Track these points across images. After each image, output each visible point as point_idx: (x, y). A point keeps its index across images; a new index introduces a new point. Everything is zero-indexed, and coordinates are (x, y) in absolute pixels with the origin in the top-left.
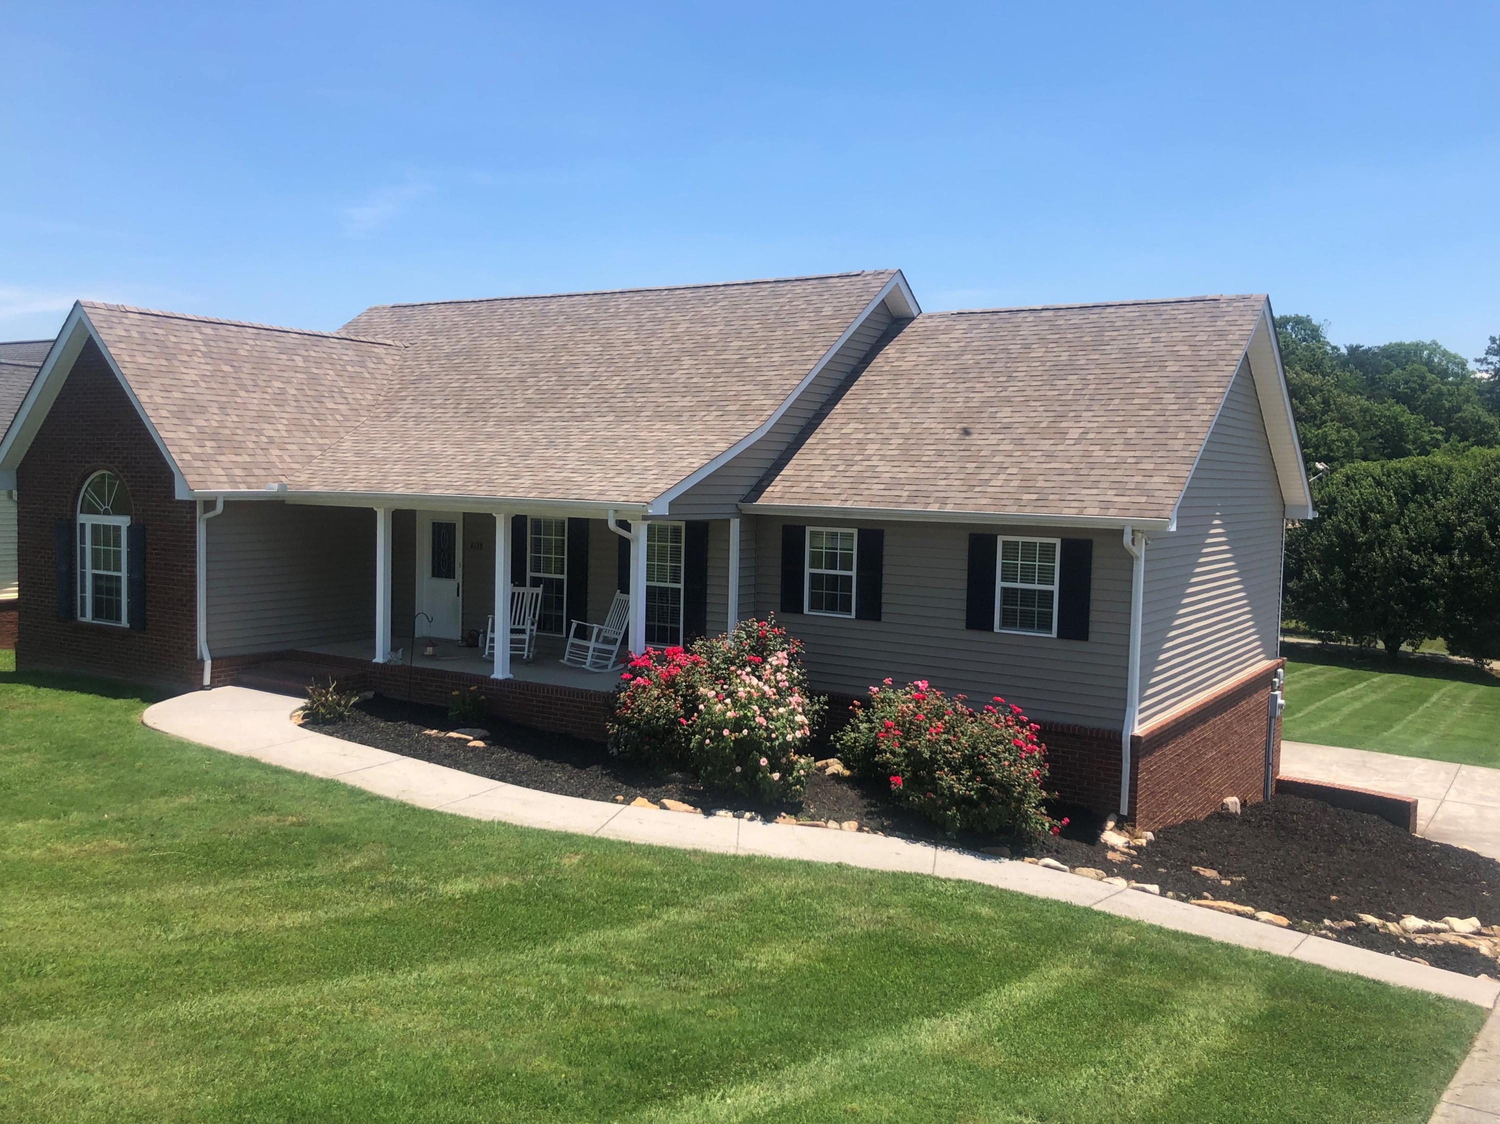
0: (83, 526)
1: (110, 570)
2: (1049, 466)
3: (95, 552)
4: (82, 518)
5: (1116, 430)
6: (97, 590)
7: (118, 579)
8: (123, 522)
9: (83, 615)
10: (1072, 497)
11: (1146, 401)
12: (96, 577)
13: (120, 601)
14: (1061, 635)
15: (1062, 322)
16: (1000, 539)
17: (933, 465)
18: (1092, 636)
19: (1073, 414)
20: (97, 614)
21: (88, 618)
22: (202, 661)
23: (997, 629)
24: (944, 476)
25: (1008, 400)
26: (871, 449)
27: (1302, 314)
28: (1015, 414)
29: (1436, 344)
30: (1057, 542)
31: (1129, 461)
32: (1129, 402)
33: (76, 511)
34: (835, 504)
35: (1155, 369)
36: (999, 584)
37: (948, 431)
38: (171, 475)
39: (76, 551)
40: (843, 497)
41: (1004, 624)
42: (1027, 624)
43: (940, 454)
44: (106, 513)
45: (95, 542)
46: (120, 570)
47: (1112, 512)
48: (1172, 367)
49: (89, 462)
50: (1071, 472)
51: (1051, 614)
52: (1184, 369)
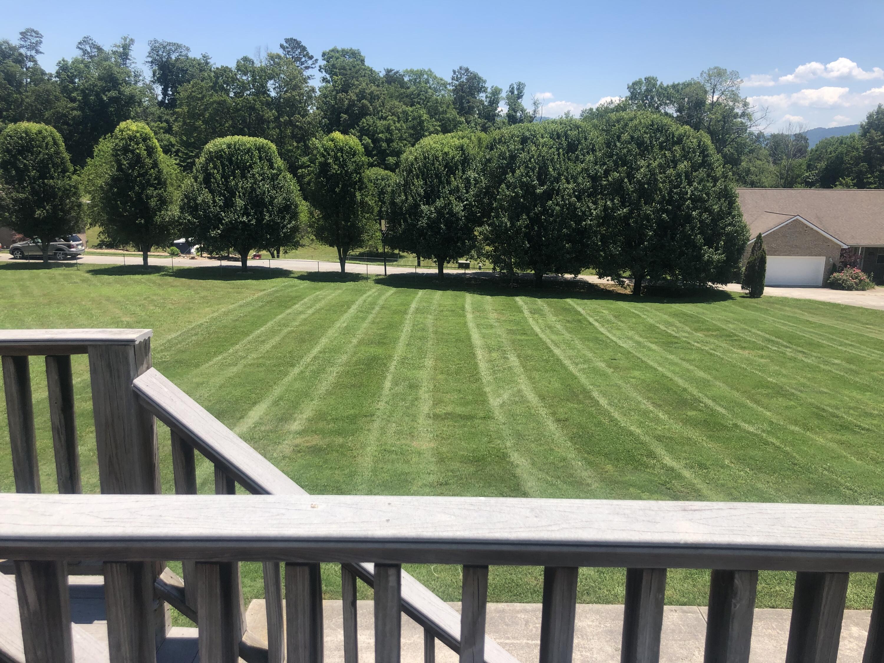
27: (355, 48)
29: (431, 72)
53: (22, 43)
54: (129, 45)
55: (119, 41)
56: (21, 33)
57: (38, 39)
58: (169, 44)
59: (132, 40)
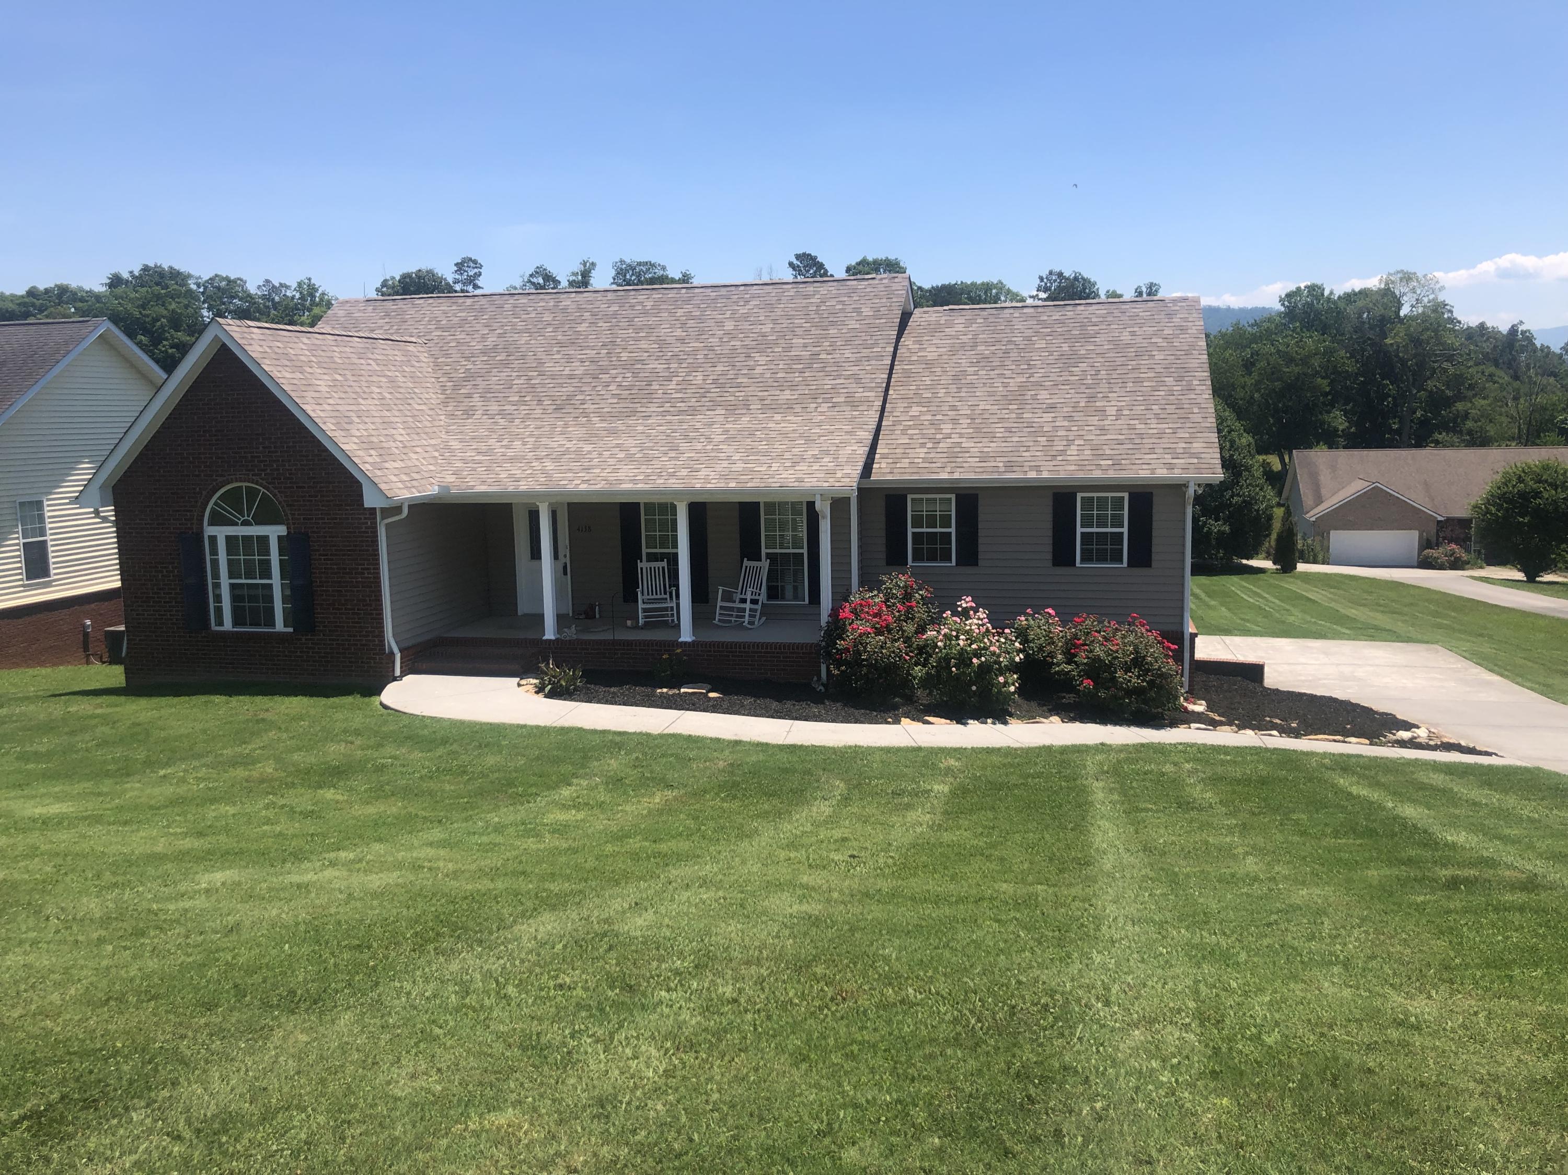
0: (213, 539)
1: (256, 578)
2: (1106, 437)
3: (230, 563)
4: (210, 531)
5: (1143, 408)
6: (235, 598)
7: (270, 586)
8: (274, 532)
9: (221, 623)
10: (1140, 462)
11: (1154, 384)
12: (233, 586)
13: (272, 609)
14: (1129, 565)
15: (1045, 318)
16: (1079, 496)
17: (1009, 439)
18: (1153, 564)
19: (1101, 395)
20: (236, 623)
21: (228, 625)
22: (392, 654)
23: (1078, 564)
24: (1025, 449)
25: (1039, 384)
26: (947, 428)
28: (1053, 396)
30: (1126, 495)
31: (1167, 431)
32: (1140, 384)
33: (202, 524)
34: (944, 476)
35: (1147, 357)
36: (1079, 530)
37: (1004, 411)
38: (359, 485)
39: (205, 563)
40: (948, 470)
41: (1083, 560)
42: (1102, 558)
43: (1009, 430)
44: (246, 523)
45: (229, 552)
46: (270, 578)
47: (1176, 471)
48: (1159, 356)
49: (222, 476)
50: (1127, 442)
51: (1122, 550)
52: (1168, 357)
53: (457, 277)
54: (590, 272)
55: (577, 268)
56: (456, 265)
57: (476, 270)
58: (640, 264)
59: (593, 264)
